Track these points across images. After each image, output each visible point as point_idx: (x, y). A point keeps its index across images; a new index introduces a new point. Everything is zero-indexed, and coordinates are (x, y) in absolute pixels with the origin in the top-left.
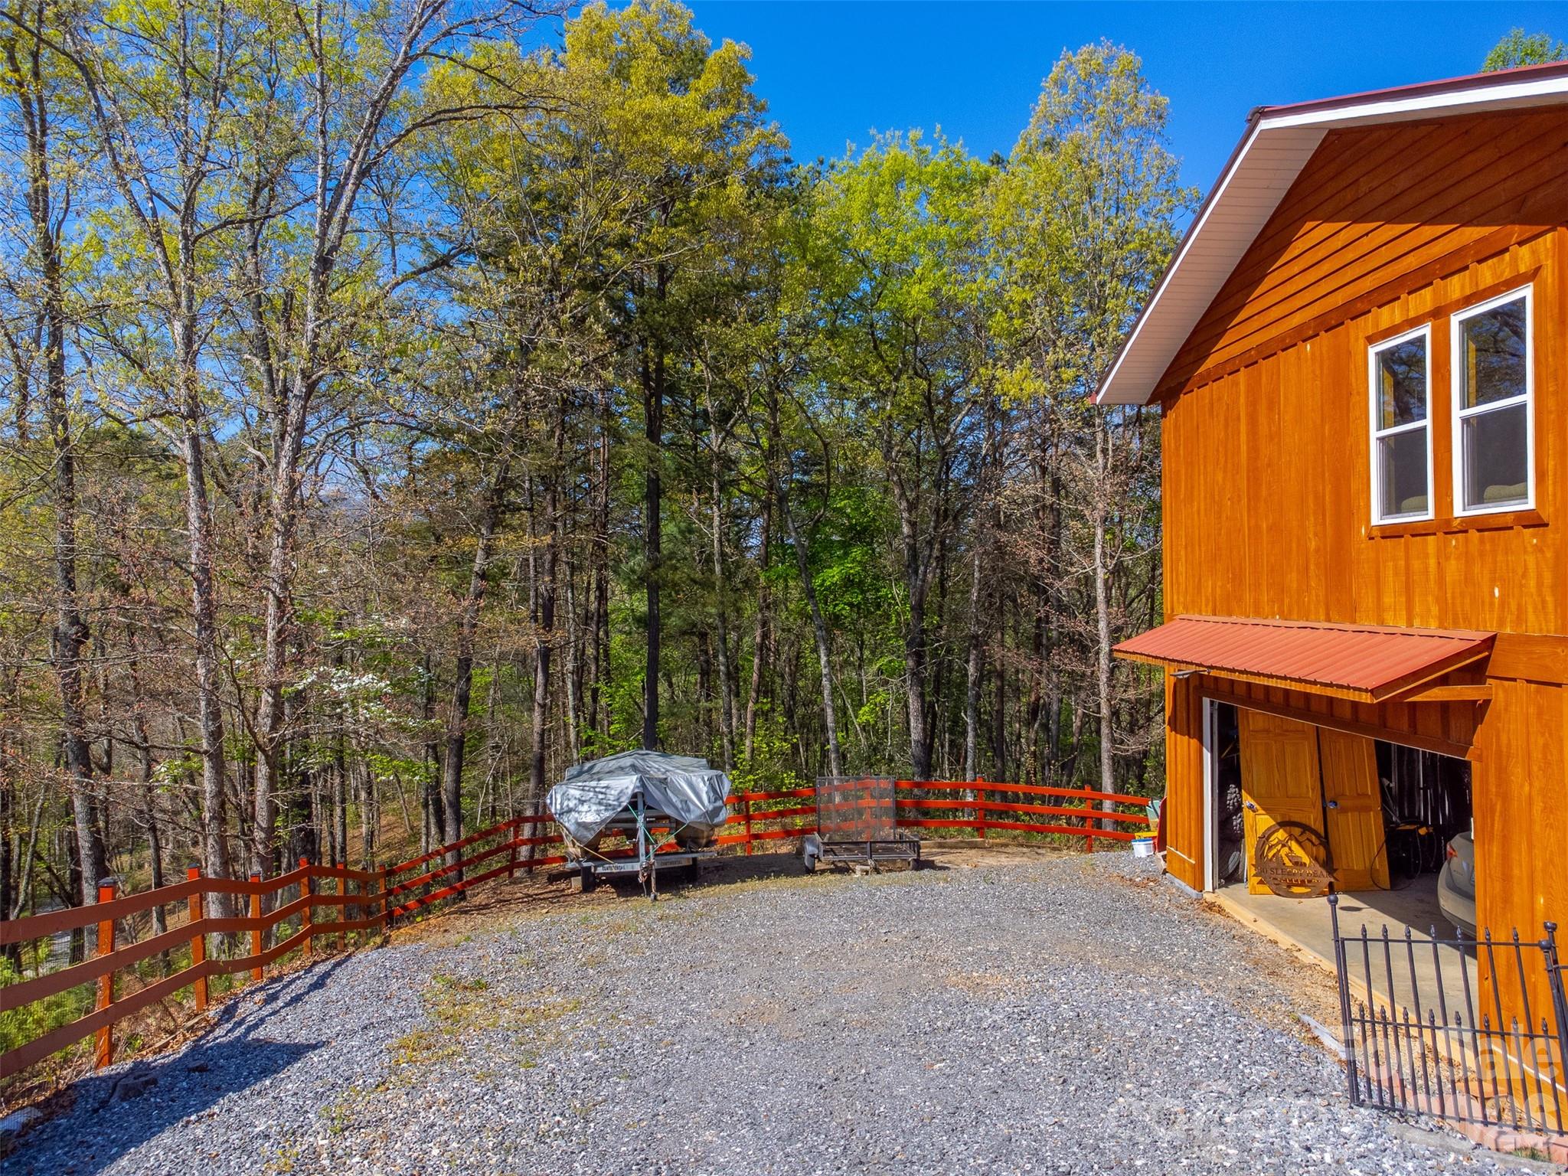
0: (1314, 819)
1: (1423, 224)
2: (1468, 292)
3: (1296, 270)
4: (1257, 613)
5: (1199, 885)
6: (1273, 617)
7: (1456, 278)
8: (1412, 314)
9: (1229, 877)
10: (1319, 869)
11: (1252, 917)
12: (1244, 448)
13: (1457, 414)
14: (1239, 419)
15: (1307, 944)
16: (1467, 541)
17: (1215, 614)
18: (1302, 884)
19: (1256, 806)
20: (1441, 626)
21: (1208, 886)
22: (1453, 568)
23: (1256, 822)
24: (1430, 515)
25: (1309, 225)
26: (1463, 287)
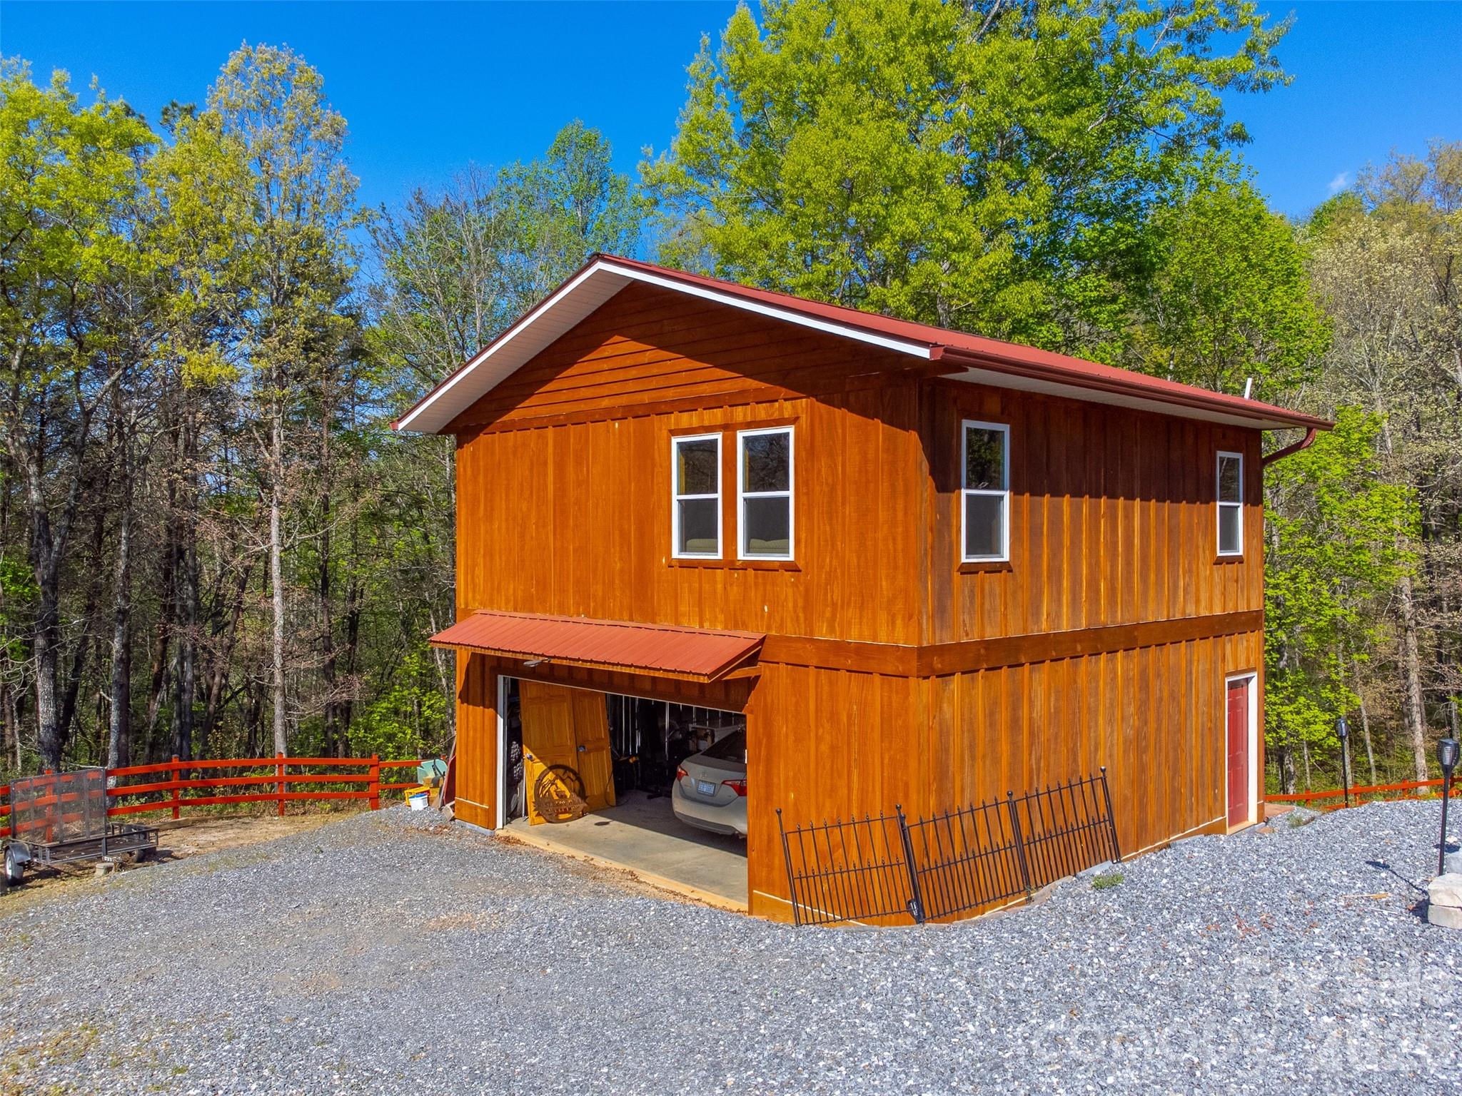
0: (570, 761)
1: (716, 367)
2: (749, 419)
3: (606, 367)
4: (562, 612)
5: (491, 824)
6: (579, 615)
7: (740, 408)
8: (706, 423)
9: (512, 814)
10: (577, 799)
11: (545, 842)
12: (551, 488)
13: (741, 495)
14: (545, 463)
15: (595, 854)
16: (745, 576)
17: (515, 610)
18: (565, 812)
19: (534, 757)
20: (726, 628)
21: (499, 824)
22: (735, 591)
23: (533, 768)
24: (720, 556)
25: (617, 338)
26: (745, 415)
